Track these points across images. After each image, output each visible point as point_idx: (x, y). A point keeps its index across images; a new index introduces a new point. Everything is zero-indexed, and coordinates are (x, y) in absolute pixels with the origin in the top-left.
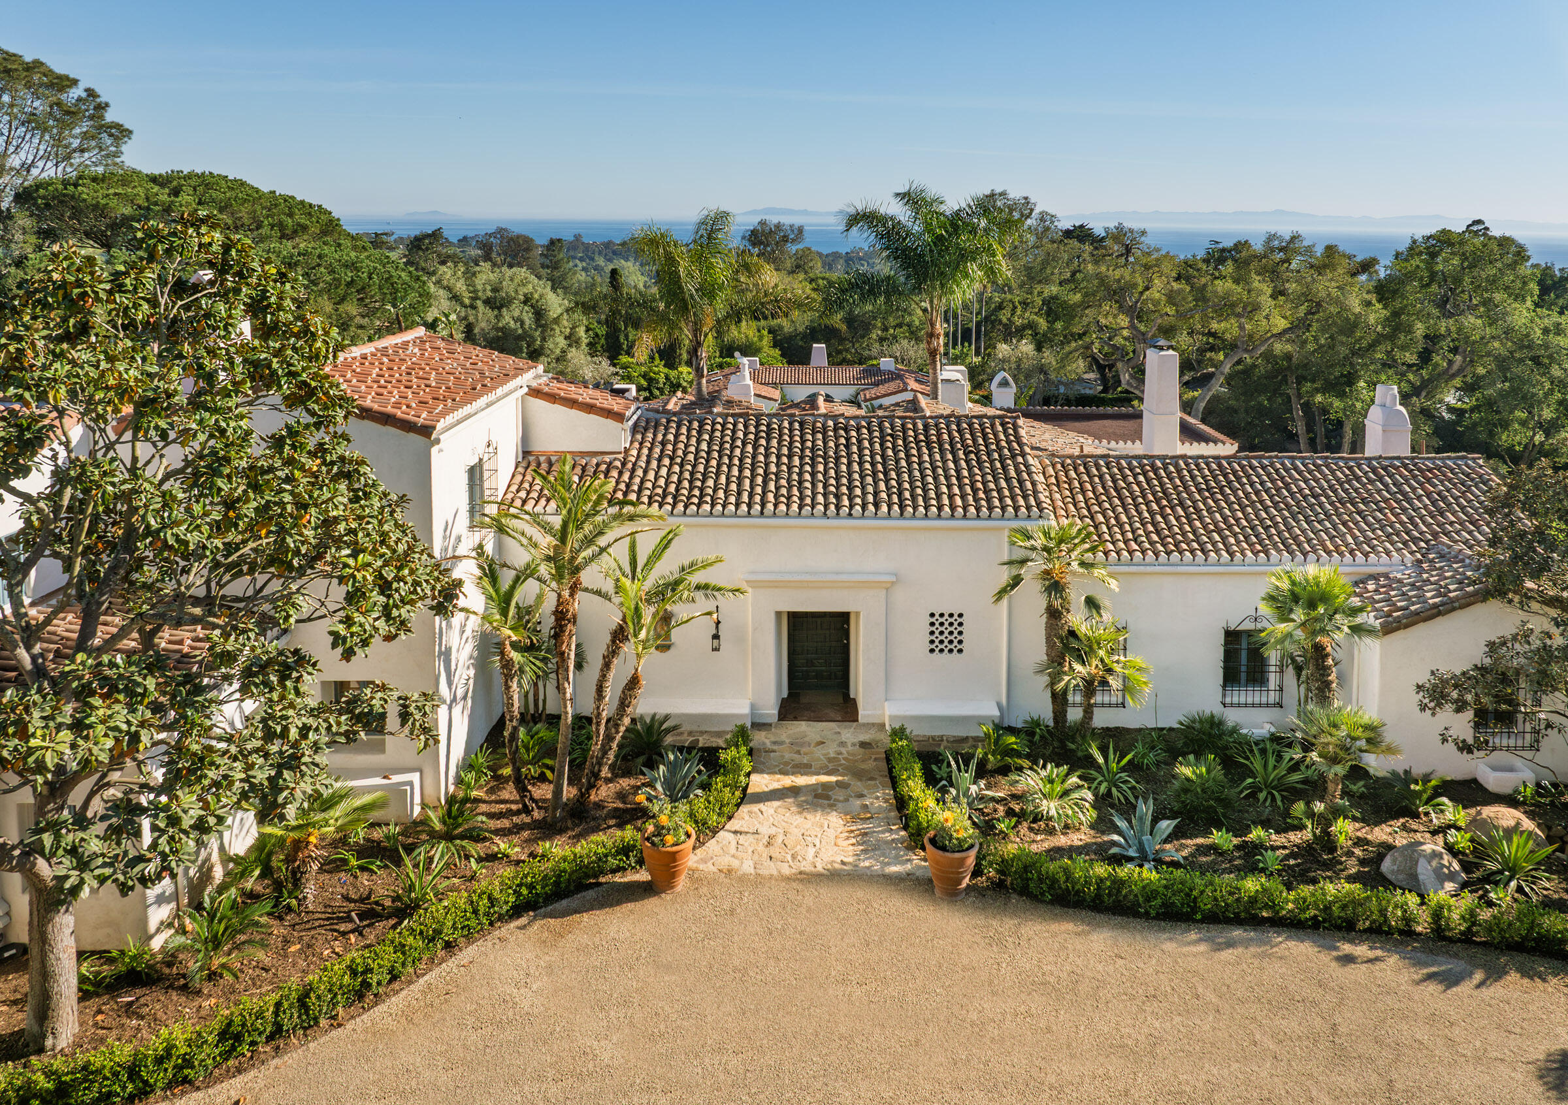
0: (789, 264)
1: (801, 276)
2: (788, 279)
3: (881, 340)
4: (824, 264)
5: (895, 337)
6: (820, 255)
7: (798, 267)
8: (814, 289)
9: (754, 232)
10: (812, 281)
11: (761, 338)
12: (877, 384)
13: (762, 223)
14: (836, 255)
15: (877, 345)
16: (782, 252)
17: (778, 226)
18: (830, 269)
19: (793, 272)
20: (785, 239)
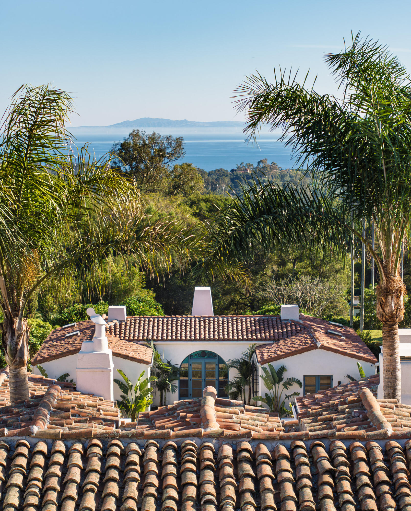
0: (165, 184)
1: (180, 198)
2: (164, 202)
3: (278, 277)
4: (207, 184)
5: (295, 274)
6: (202, 172)
7: (176, 187)
8: (195, 215)
9: (124, 147)
10: (193, 204)
11: (131, 276)
12: (276, 339)
13: (135, 135)
14: (220, 173)
15: (273, 284)
16: (157, 169)
17: (153, 138)
18: (214, 189)
19: (171, 193)
20: (161, 154)
